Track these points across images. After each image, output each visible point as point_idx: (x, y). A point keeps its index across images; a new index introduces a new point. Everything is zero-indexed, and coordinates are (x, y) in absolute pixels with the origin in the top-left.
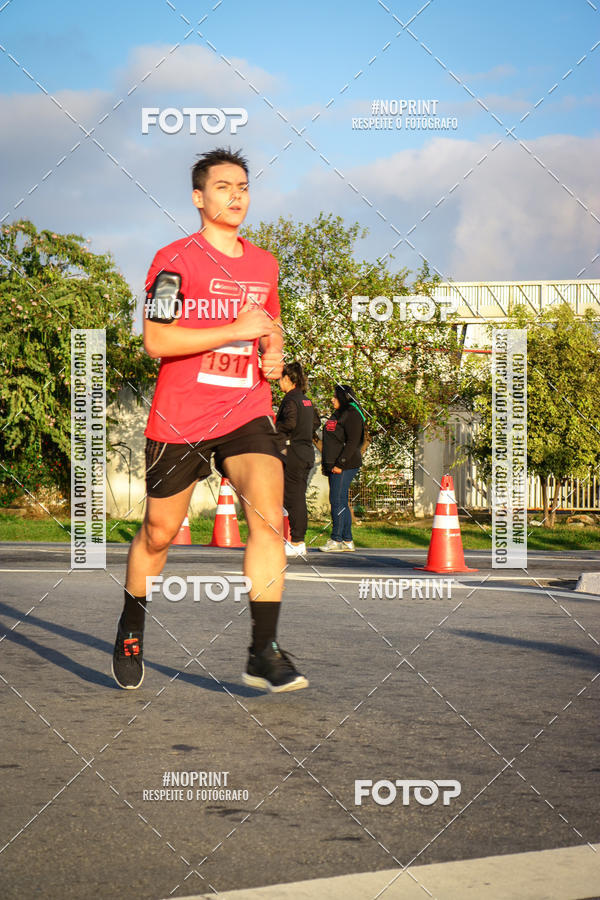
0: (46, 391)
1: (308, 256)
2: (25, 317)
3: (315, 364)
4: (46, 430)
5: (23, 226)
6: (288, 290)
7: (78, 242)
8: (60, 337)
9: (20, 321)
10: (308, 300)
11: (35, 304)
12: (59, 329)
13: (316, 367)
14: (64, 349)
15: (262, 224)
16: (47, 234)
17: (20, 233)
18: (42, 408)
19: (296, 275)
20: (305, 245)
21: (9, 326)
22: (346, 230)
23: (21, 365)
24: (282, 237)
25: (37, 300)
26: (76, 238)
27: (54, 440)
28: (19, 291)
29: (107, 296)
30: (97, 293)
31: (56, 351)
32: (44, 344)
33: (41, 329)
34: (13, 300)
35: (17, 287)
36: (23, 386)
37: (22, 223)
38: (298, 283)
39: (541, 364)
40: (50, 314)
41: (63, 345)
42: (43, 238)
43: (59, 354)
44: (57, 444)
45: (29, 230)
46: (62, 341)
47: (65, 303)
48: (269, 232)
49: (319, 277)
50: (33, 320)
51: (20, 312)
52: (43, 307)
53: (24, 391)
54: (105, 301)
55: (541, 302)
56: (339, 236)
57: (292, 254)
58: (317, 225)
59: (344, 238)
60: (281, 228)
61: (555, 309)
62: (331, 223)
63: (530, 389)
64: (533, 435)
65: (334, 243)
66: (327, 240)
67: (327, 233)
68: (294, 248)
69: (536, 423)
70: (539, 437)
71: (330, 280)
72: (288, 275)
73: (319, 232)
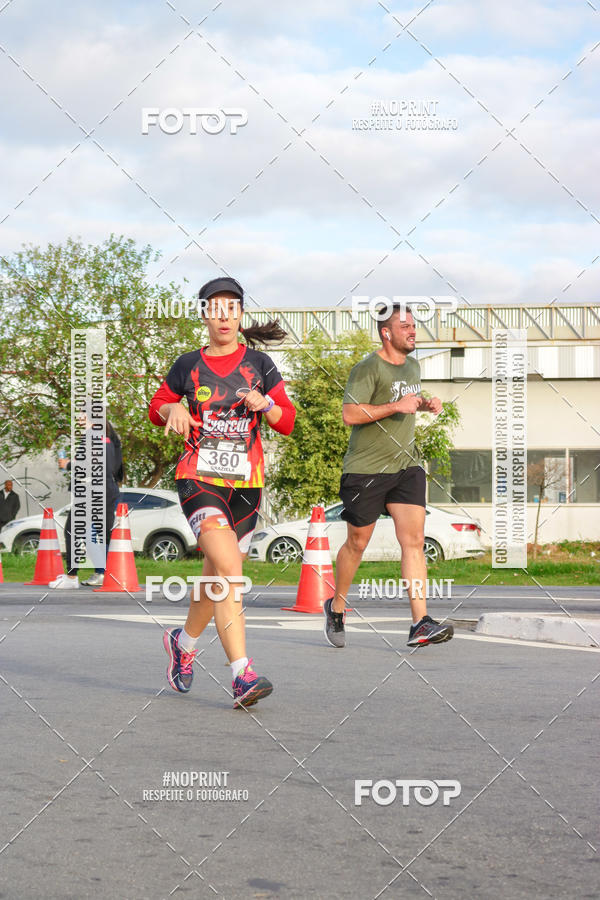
6: (78, 316)
19: (86, 299)
22: (138, 253)
24: (71, 259)
38: (89, 307)
49: (111, 301)
55: (334, 329)
56: (131, 259)
57: (81, 277)
58: (108, 247)
59: (135, 261)
60: (70, 250)
61: (351, 336)
62: (122, 245)
63: (329, 417)
64: (332, 464)
65: (125, 267)
66: (118, 263)
67: (119, 256)
68: (84, 272)
69: (335, 452)
70: (338, 466)
71: (121, 304)
72: (77, 298)
73: (110, 254)
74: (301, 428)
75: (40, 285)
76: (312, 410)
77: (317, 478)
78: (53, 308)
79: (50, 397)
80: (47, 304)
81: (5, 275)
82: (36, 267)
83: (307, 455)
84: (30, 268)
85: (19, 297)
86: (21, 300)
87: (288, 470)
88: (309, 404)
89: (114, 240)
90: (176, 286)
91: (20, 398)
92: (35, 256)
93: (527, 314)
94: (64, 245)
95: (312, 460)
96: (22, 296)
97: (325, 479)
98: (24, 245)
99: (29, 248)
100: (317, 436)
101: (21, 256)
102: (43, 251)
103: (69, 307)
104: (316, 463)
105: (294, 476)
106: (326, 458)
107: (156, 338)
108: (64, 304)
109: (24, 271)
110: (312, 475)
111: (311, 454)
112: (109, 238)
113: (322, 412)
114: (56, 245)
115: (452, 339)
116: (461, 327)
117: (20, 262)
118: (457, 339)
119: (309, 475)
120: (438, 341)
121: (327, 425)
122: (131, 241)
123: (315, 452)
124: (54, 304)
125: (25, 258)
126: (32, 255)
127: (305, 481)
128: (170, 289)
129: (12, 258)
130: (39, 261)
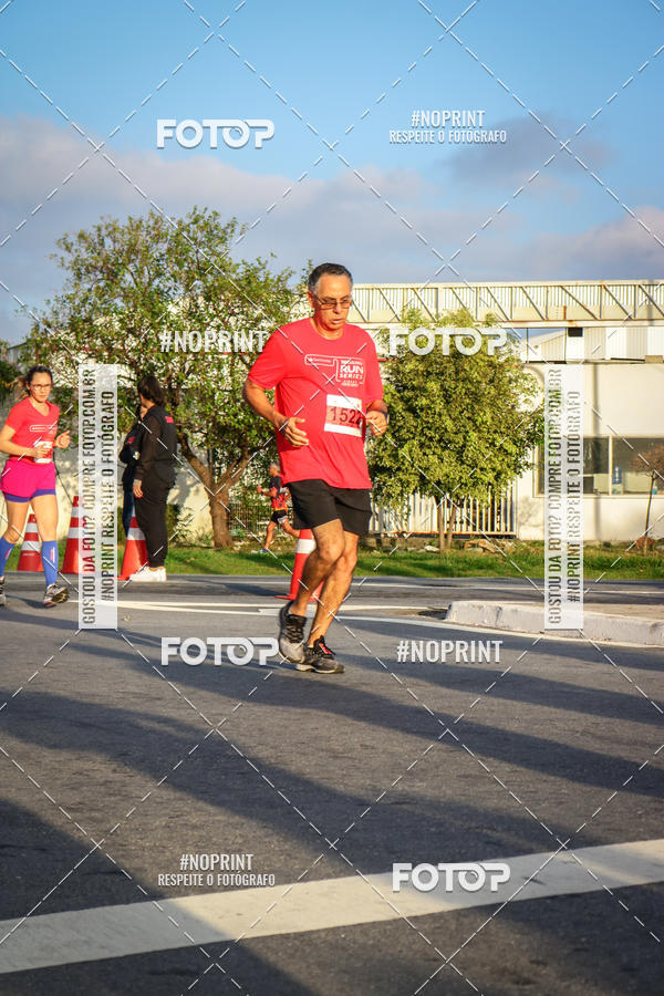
1: (181, 254)
3: (188, 374)
6: (160, 292)
10: (181, 303)
13: (190, 377)
15: (130, 219)
19: (168, 275)
20: (178, 243)
22: (223, 226)
24: (153, 233)
38: (171, 283)
39: (436, 374)
48: (138, 227)
49: (193, 277)
55: (437, 307)
56: (215, 232)
57: (163, 252)
58: (192, 220)
59: (220, 234)
60: (151, 223)
61: (452, 315)
62: (206, 217)
63: (424, 402)
64: (428, 451)
65: (210, 240)
66: (200, 236)
67: (202, 229)
68: (166, 246)
69: (431, 439)
70: (434, 453)
71: (205, 282)
72: (159, 274)
73: (193, 227)
74: (395, 413)
75: (120, 261)
76: (408, 394)
77: (412, 466)
78: (133, 285)
79: (130, 379)
80: (127, 280)
81: (83, 250)
82: (114, 241)
83: (401, 442)
84: (108, 242)
85: (98, 273)
86: (100, 277)
87: (381, 459)
88: (405, 387)
89: (198, 213)
90: (263, 262)
92: (113, 231)
93: (643, 291)
94: (146, 217)
95: (406, 447)
96: (101, 272)
97: (420, 467)
98: (102, 218)
99: (108, 221)
100: (411, 421)
101: (99, 229)
102: (123, 223)
103: (150, 284)
104: (410, 451)
105: (388, 464)
106: (422, 445)
107: (241, 316)
108: (146, 280)
109: (102, 244)
110: (407, 463)
111: (406, 441)
112: (192, 211)
113: (417, 396)
114: (136, 218)
115: (562, 318)
116: (572, 304)
117: (99, 235)
118: (568, 318)
119: (403, 464)
120: (548, 320)
121: (422, 410)
122: (216, 214)
123: (409, 439)
124: (135, 280)
125: (104, 232)
126: (110, 229)
127: (399, 469)
128: (256, 264)
129: (91, 231)
130: (118, 235)
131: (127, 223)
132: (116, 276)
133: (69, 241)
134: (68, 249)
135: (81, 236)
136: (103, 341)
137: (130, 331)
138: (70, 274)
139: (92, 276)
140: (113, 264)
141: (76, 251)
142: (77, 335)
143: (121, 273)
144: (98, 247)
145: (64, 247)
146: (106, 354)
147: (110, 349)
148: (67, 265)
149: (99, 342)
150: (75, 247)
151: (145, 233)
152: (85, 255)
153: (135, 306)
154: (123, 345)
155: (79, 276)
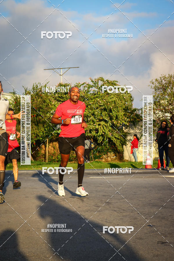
0: (108, 125)
2: (102, 105)
4: (109, 137)
5: (100, 79)
7: (116, 83)
8: (112, 110)
9: (101, 106)
11: (104, 101)
12: (112, 107)
14: (113, 113)
16: (107, 81)
17: (100, 81)
18: (108, 131)
21: (98, 107)
23: (101, 118)
25: (105, 100)
26: (116, 81)
27: (112, 139)
28: (100, 97)
29: (125, 97)
30: (122, 97)
31: (111, 114)
32: (108, 112)
33: (106, 108)
34: (99, 100)
35: (99, 96)
36: (102, 124)
37: (100, 78)
40: (109, 104)
41: (113, 112)
42: (106, 82)
43: (112, 115)
44: (112, 140)
45: (102, 80)
46: (113, 111)
47: (113, 100)
48: (171, 77)
50: (104, 105)
51: (100, 103)
52: (107, 102)
53: (102, 126)
54: (124, 99)
75: (167, 86)
78: (170, 92)
80: (169, 91)
81: (157, 84)
82: (165, 81)
84: (163, 81)
85: (161, 89)
91: (162, 117)
92: (165, 78)
94: (173, 74)
96: (162, 89)
98: (161, 75)
99: (163, 76)
101: (161, 78)
102: (167, 76)
109: (162, 82)
114: (170, 74)
117: (161, 79)
124: (171, 91)
125: (162, 79)
126: (164, 78)
129: (159, 79)
130: (166, 79)
131: (168, 76)
132: (166, 90)
133: (153, 81)
134: (153, 83)
135: (156, 80)
136: (163, 107)
137: (170, 104)
138: (154, 90)
139: (159, 90)
140: (165, 87)
141: (155, 84)
142: (156, 106)
143: (167, 89)
144: (161, 83)
145: (152, 83)
146: (164, 110)
147: (165, 109)
148: (153, 88)
149: (162, 107)
150: (155, 83)
151: (173, 78)
152: (157, 85)
153: (171, 98)
154: (168, 108)
155: (156, 90)
